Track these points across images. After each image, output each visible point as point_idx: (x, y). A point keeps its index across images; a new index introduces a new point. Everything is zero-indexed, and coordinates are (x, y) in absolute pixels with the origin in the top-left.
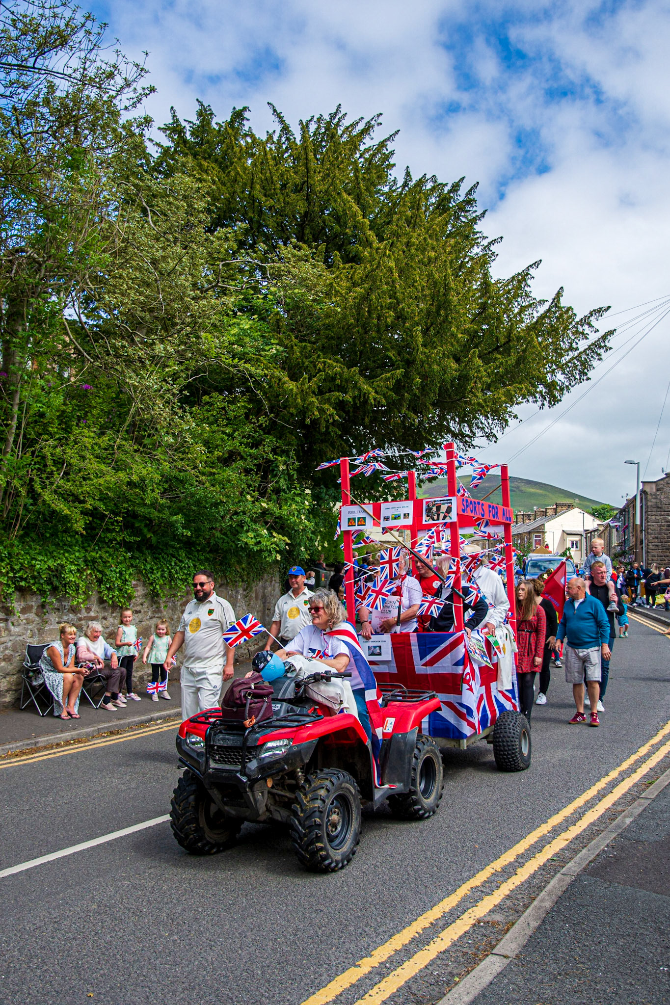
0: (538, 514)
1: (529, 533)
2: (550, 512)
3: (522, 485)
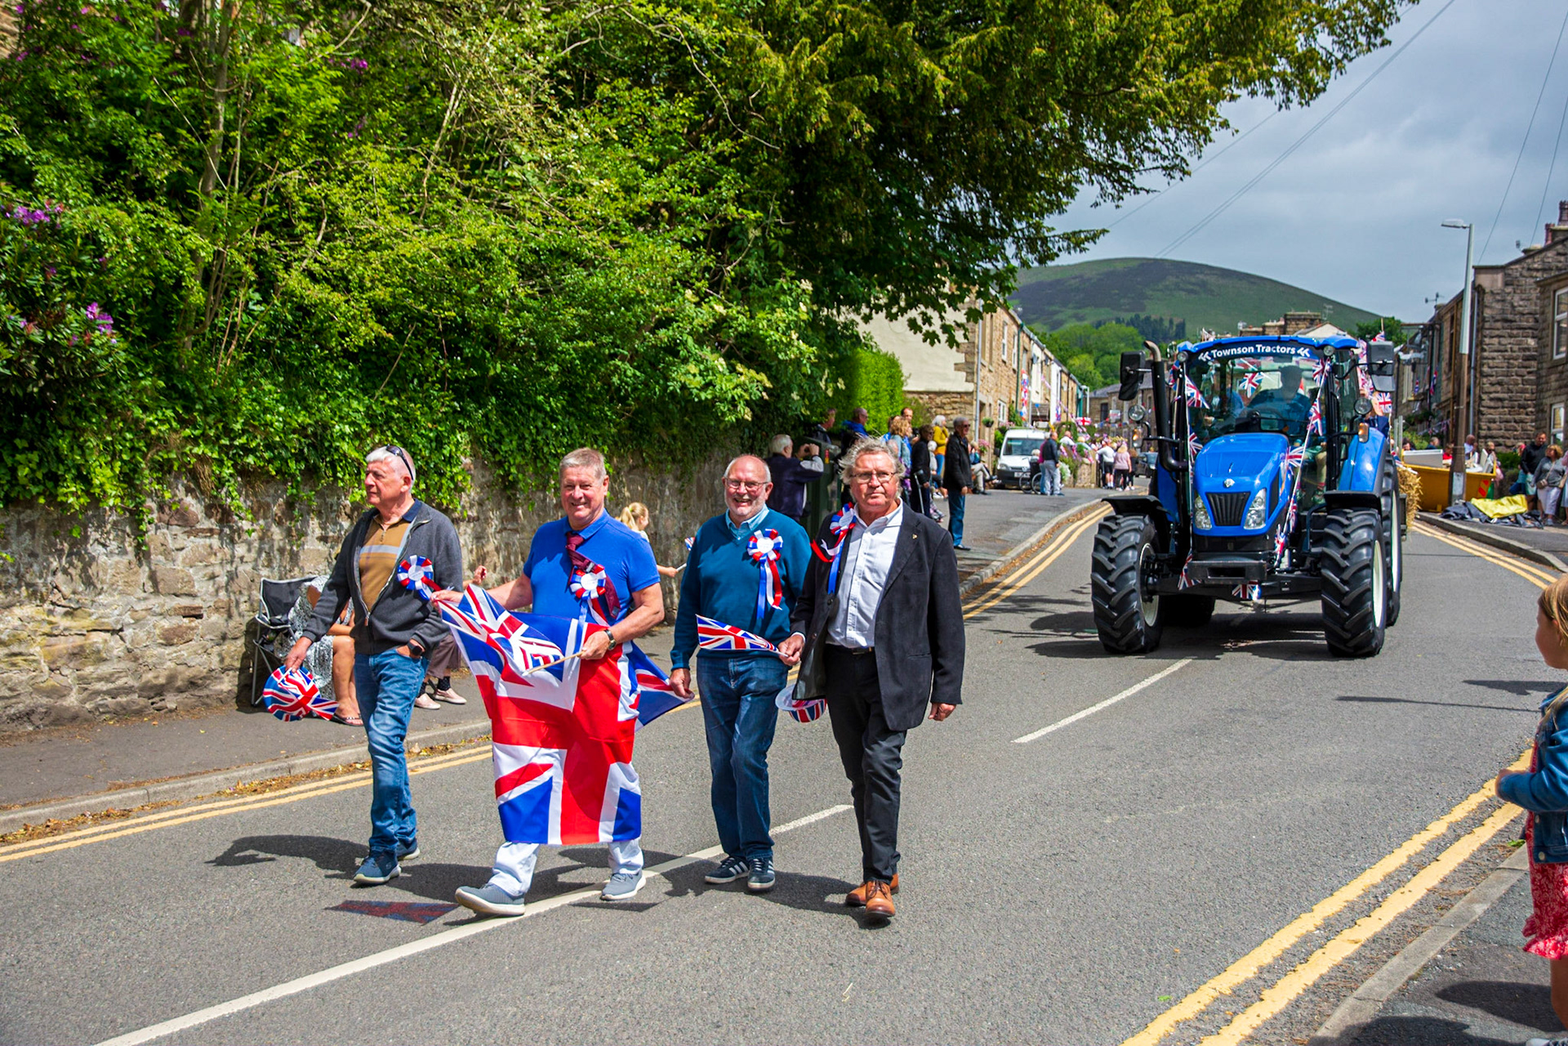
3: (1212, 280)
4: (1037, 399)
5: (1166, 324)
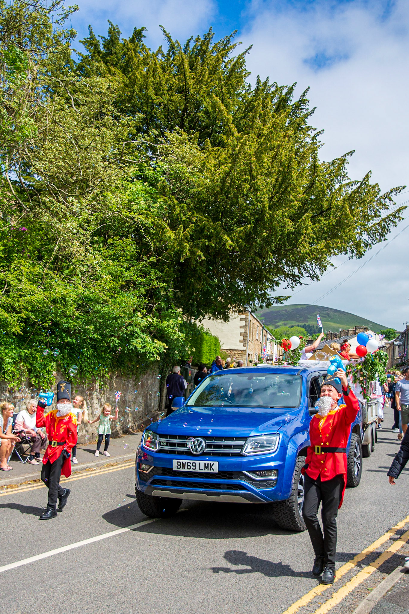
0: (342, 334)
2: (351, 333)
3: (331, 313)
4: (269, 353)
5: (315, 327)
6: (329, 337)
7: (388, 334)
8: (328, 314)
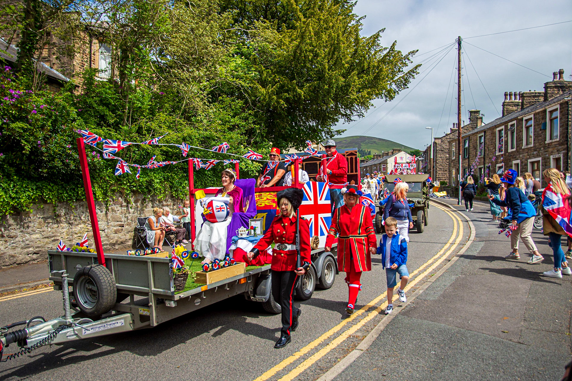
0: (384, 154)
1: (380, 164)
2: (390, 154)
3: (377, 141)
6: (375, 157)
7: (415, 153)
8: (375, 142)
